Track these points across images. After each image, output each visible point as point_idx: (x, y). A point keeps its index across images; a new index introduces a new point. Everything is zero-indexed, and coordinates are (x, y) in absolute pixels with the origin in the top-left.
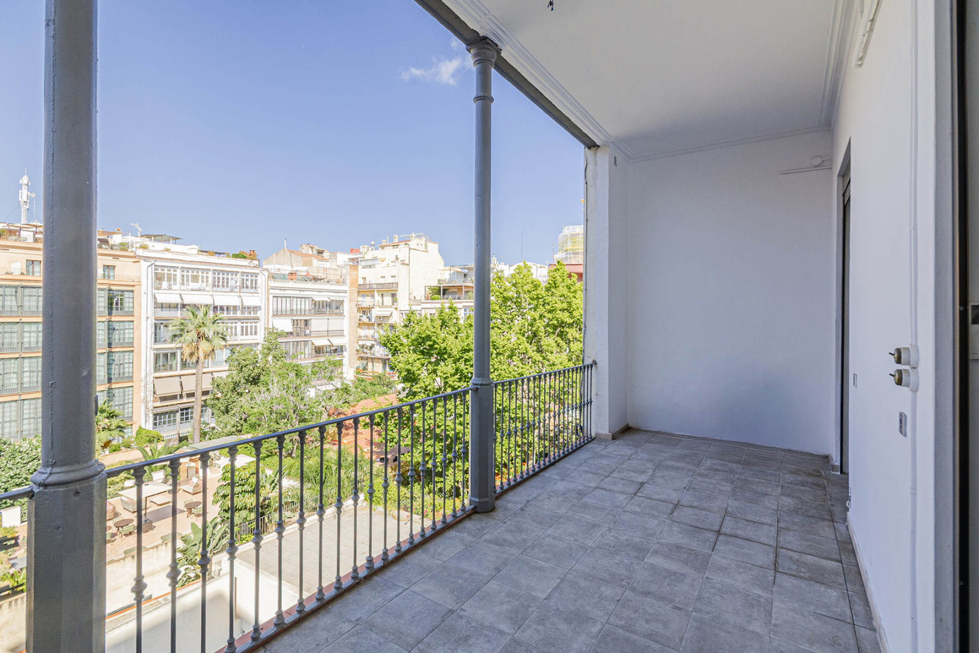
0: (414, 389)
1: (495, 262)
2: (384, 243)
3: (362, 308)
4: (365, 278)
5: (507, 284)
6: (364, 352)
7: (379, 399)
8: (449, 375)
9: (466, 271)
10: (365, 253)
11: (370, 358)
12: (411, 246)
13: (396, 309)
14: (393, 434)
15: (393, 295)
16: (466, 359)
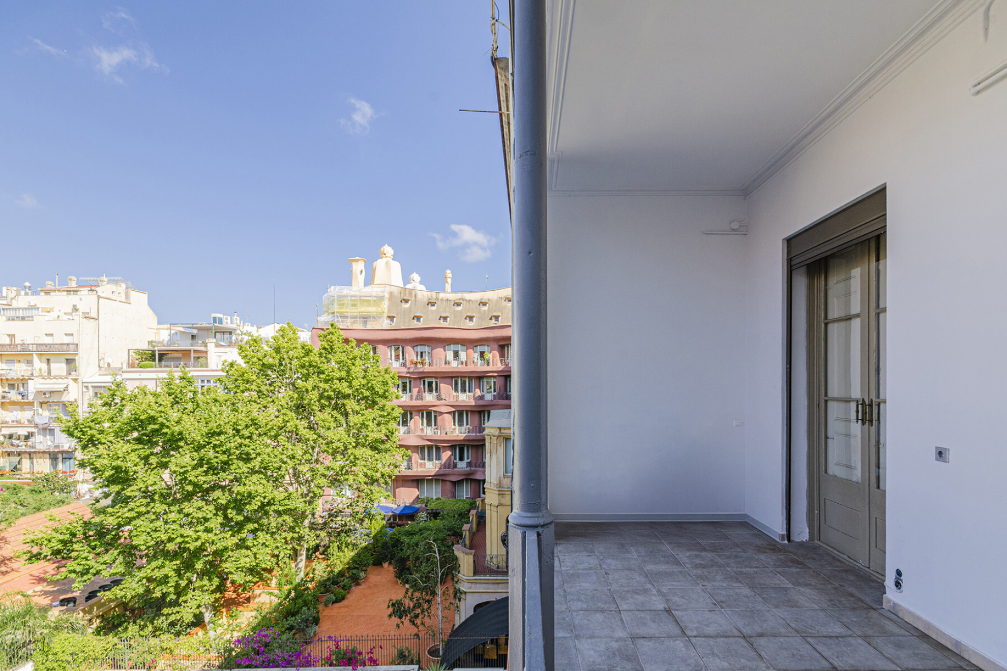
0: (128, 492)
1: (238, 322)
2: (49, 285)
3: (7, 380)
4: (14, 335)
5: (266, 348)
6: (12, 445)
7: (55, 511)
8: (189, 468)
9: (195, 332)
10: (12, 299)
11: (25, 452)
12: (100, 294)
13: (75, 380)
14: (88, 562)
15: (69, 361)
16: (215, 445)
